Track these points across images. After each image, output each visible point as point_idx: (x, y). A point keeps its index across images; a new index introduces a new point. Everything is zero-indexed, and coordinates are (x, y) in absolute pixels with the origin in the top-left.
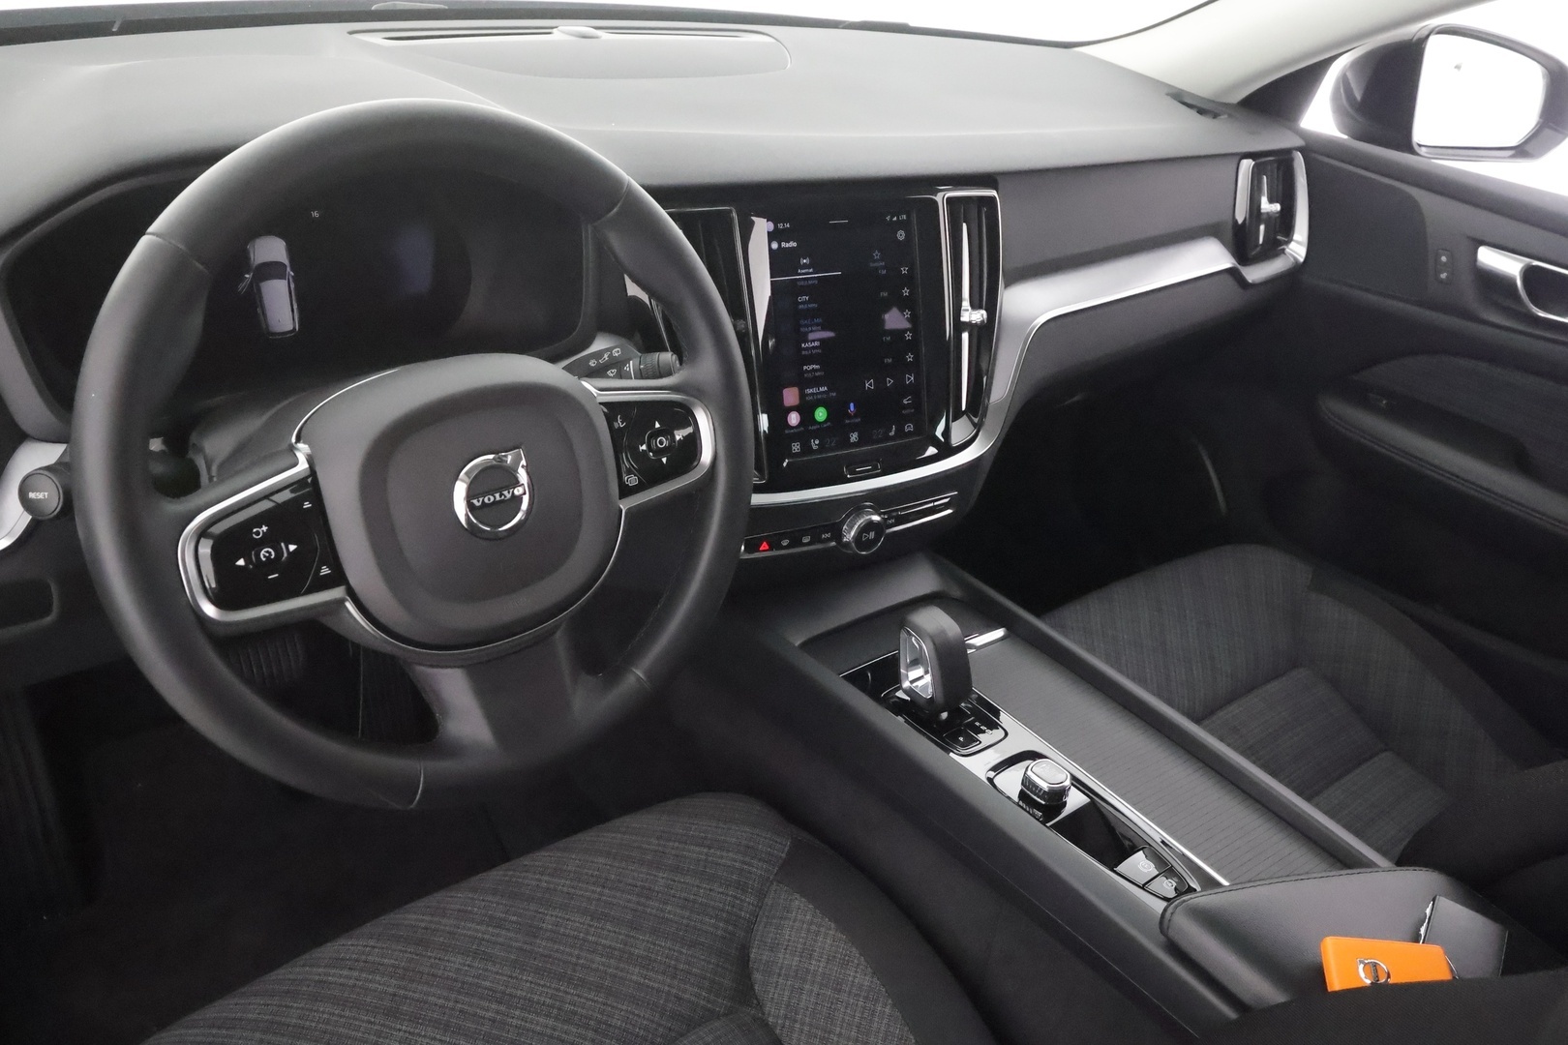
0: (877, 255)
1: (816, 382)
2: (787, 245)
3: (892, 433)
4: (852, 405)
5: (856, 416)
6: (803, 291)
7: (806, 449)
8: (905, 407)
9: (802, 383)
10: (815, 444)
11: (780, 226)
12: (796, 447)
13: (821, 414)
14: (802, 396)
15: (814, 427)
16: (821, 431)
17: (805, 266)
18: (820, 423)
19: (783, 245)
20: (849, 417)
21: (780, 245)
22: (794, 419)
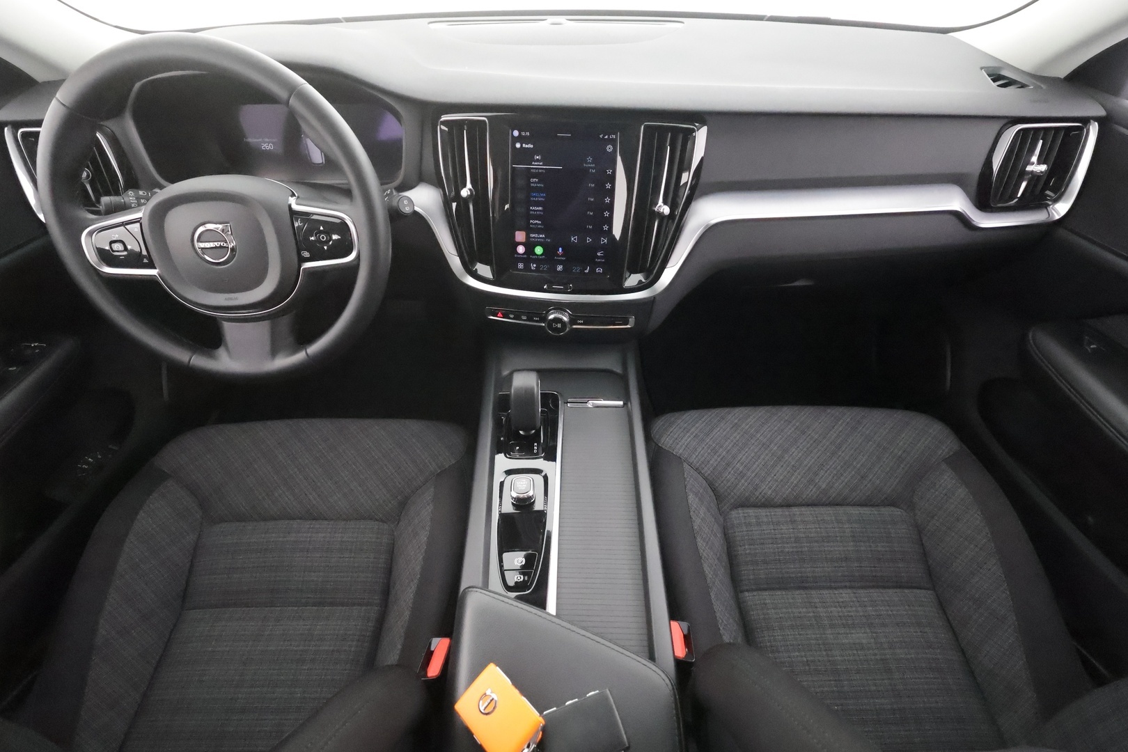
0: (590, 159)
1: (538, 231)
2: (527, 146)
3: (587, 271)
4: (560, 249)
5: (562, 256)
6: (535, 176)
7: (527, 268)
8: (599, 257)
9: (528, 230)
10: (533, 266)
11: (523, 134)
12: (521, 266)
13: (539, 250)
14: (528, 237)
15: (534, 257)
16: (538, 260)
17: (538, 160)
18: (538, 255)
19: (524, 145)
20: (558, 256)
21: (522, 145)
22: (521, 249)
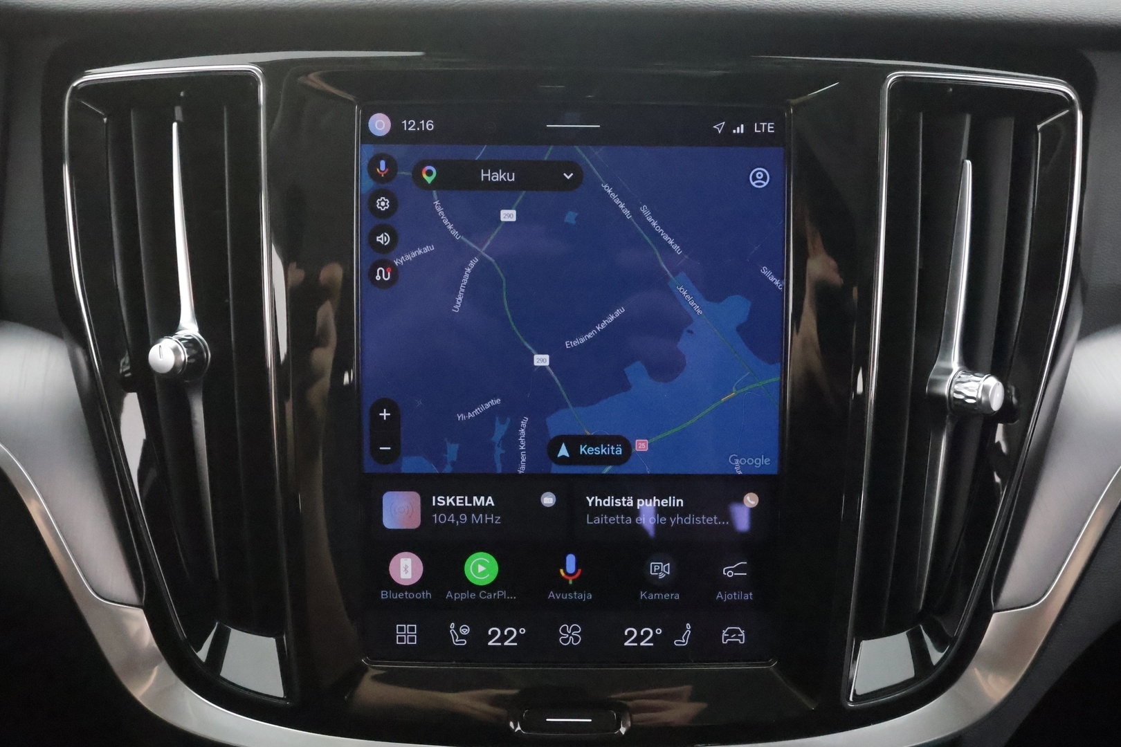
3: (684, 642)
4: (571, 560)
5: (579, 585)
7: (435, 643)
8: (727, 585)
11: (410, 126)
14: (430, 510)
15: (463, 596)
16: (478, 608)
18: (476, 589)
20: (562, 586)
22: (406, 568)
